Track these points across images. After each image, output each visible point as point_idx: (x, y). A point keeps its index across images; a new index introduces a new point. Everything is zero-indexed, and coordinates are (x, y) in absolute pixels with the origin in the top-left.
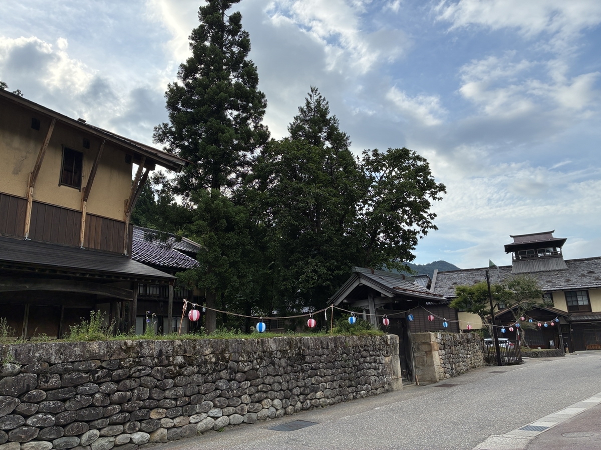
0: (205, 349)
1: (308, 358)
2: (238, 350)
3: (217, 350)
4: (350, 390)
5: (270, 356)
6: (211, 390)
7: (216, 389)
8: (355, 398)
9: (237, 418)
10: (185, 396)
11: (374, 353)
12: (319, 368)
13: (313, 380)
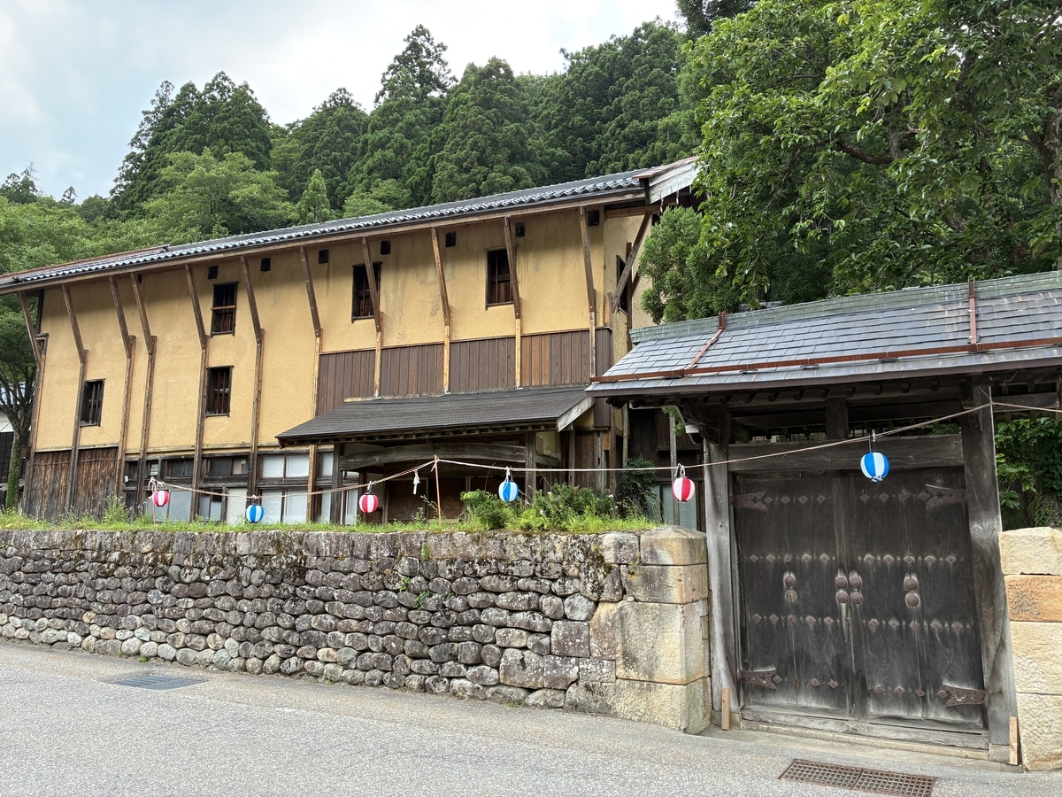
0: (143, 544)
1: (309, 576)
2: (185, 550)
3: (158, 547)
4: (415, 665)
5: (235, 563)
6: (138, 602)
7: (146, 602)
8: (424, 688)
9: (167, 650)
10: (113, 603)
11: (532, 584)
12: (333, 599)
13: (314, 621)
